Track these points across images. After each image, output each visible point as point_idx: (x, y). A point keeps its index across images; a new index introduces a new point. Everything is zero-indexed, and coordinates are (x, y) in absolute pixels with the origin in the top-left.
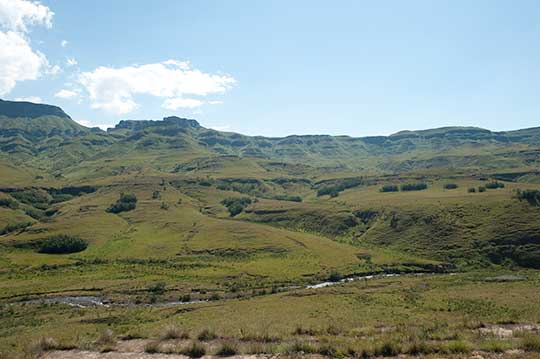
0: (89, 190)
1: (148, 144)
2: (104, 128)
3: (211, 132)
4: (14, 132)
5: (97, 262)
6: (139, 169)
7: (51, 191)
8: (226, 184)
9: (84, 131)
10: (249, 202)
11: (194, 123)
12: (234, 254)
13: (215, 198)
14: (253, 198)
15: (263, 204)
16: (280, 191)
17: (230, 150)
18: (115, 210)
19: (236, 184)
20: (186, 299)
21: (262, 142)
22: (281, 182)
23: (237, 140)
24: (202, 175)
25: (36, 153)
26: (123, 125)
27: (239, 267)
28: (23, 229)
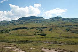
0: (46, 27)
1: (54, 21)
2: (48, 19)
3: (63, 18)
4: (38, 20)
5: (48, 37)
6: (53, 24)
7: (42, 28)
8: (66, 26)
9: (46, 20)
10: (70, 29)
11: (61, 17)
12: (68, 37)
13: (64, 28)
14: (71, 29)
15: (73, 29)
16: (76, 27)
17: (67, 21)
18: (50, 30)
19: (68, 26)
20: (60, 44)
21: (72, 19)
22: (76, 26)
23: (68, 19)
24: (62, 25)
25: (40, 23)
26: (50, 18)
27: (69, 39)
28: (39, 32)
